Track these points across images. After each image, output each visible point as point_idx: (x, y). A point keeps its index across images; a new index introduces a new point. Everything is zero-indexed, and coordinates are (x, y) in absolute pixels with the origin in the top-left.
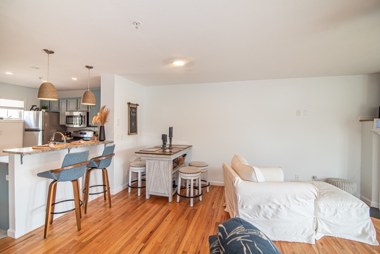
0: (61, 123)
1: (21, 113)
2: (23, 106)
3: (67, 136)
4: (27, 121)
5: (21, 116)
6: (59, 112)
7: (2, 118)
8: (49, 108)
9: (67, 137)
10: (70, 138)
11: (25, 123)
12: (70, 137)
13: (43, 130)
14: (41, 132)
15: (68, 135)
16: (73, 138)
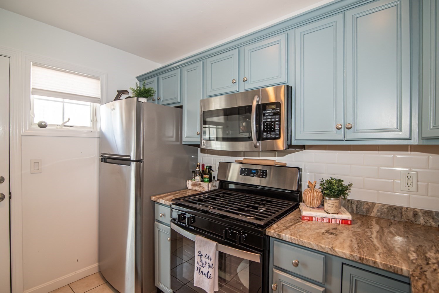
0: (187, 137)
1: (95, 113)
2: (97, 94)
3: (202, 177)
4: (108, 135)
5: (96, 120)
6: (181, 107)
7: (43, 124)
8: (155, 97)
9: (203, 181)
10: (210, 185)
11: (103, 139)
12: (210, 181)
13: (138, 161)
14: (133, 165)
15: (205, 176)
16: (217, 184)
